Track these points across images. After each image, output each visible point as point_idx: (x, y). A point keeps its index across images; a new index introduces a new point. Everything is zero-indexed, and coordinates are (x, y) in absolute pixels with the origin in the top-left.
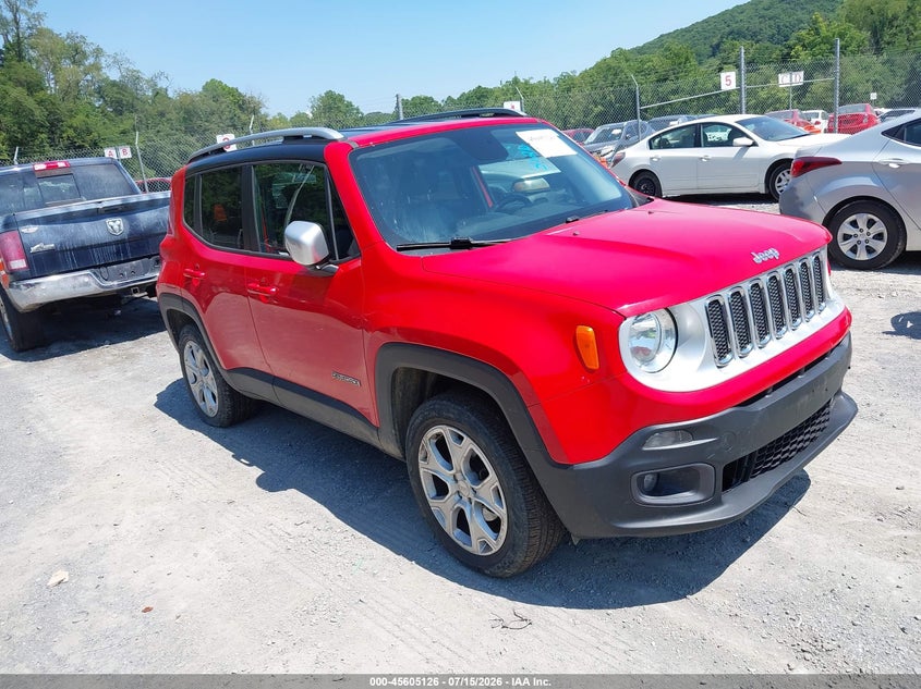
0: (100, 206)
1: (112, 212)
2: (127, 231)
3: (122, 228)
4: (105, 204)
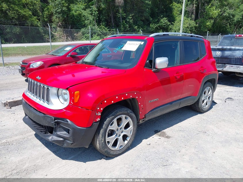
0: (216, 48)
1: (219, 50)
2: (221, 55)
3: (220, 54)
4: (217, 47)
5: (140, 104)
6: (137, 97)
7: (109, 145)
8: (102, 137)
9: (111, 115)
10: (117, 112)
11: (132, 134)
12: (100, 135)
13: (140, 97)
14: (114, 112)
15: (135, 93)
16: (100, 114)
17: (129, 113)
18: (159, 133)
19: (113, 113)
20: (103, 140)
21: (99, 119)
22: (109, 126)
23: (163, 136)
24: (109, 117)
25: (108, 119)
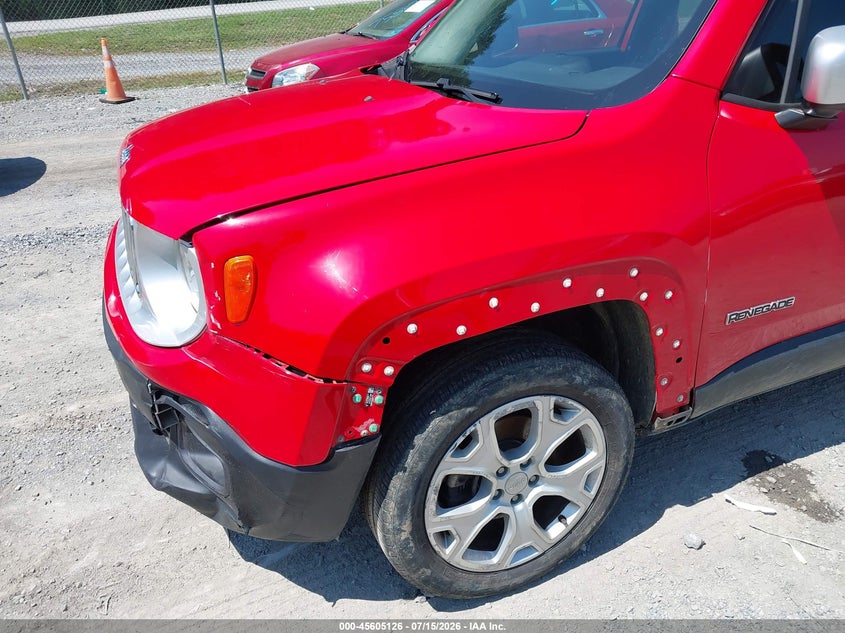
5: (660, 332)
6: (644, 296)
7: (448, 551)
8: (401, 515)
9: (457, 399)
10: (497, 384)
11: (593, 492)
12: (391, 506)
13: (669, 295)
14: (479, 383)
15: (634, 273)
16: (379, 399)
17: (583, 388)
18: (770, 477)
19: (470, 390)
20: (407, 527)
21: (374, 428)
22: (448, 457)
23: (792, 502)
24: (442, 410)
25: (438, 424)
